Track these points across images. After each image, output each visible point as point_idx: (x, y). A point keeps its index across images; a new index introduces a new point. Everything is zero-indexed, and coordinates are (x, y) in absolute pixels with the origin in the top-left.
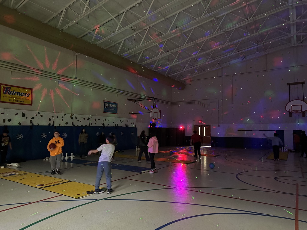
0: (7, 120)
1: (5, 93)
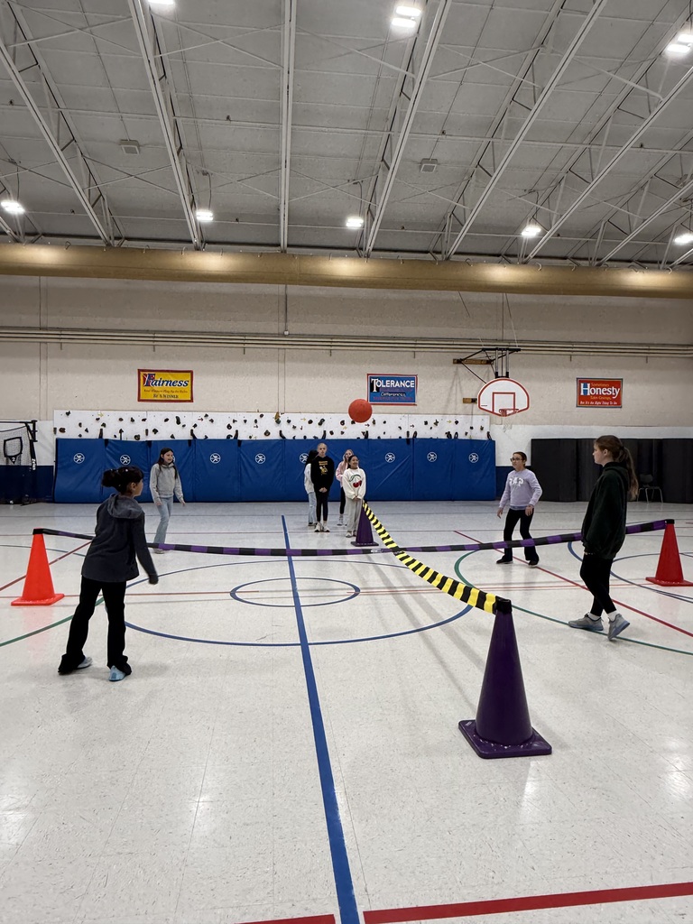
0: (151, 433)
1: (148, 385)
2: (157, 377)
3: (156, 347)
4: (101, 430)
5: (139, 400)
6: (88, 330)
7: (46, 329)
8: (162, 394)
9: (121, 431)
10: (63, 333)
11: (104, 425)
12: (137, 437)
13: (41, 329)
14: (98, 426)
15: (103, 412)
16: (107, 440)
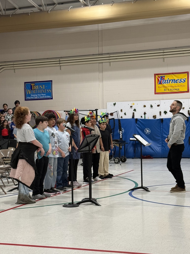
0: (163, 113)
1: (160, 83)
2: (166, 78)
3: (165, 59)
4: (133, 113)
5: (155, 93)
6: (125, 52)
7: (102, 54)
8: (169, 88)
9: (145, 114)
10: (111, 56)
11: (135, 110)
12: (155, 117)
13: (99, 54)
14: (132, 111)
15: (134, 102)
16: (137, 119)
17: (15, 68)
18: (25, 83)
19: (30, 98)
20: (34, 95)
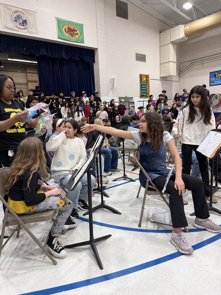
17: (203, 63)
18: (210, 73)
19: (213, 84)
20: (217, 81)
